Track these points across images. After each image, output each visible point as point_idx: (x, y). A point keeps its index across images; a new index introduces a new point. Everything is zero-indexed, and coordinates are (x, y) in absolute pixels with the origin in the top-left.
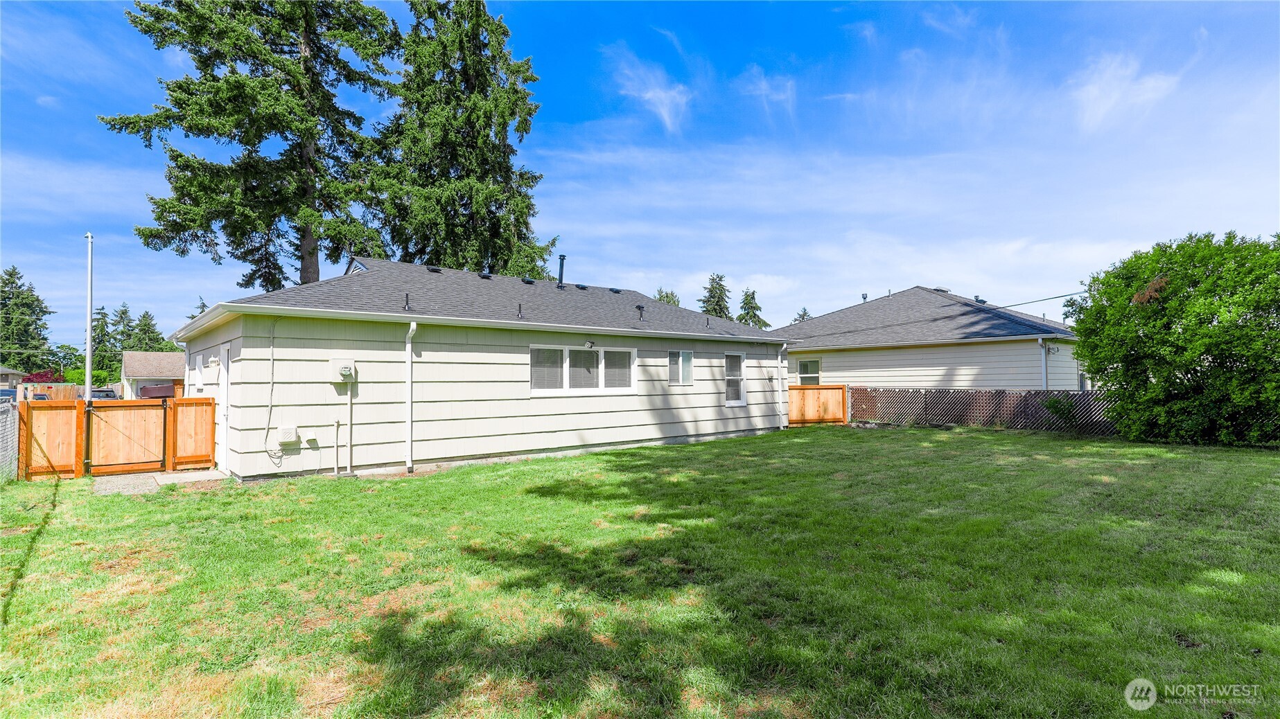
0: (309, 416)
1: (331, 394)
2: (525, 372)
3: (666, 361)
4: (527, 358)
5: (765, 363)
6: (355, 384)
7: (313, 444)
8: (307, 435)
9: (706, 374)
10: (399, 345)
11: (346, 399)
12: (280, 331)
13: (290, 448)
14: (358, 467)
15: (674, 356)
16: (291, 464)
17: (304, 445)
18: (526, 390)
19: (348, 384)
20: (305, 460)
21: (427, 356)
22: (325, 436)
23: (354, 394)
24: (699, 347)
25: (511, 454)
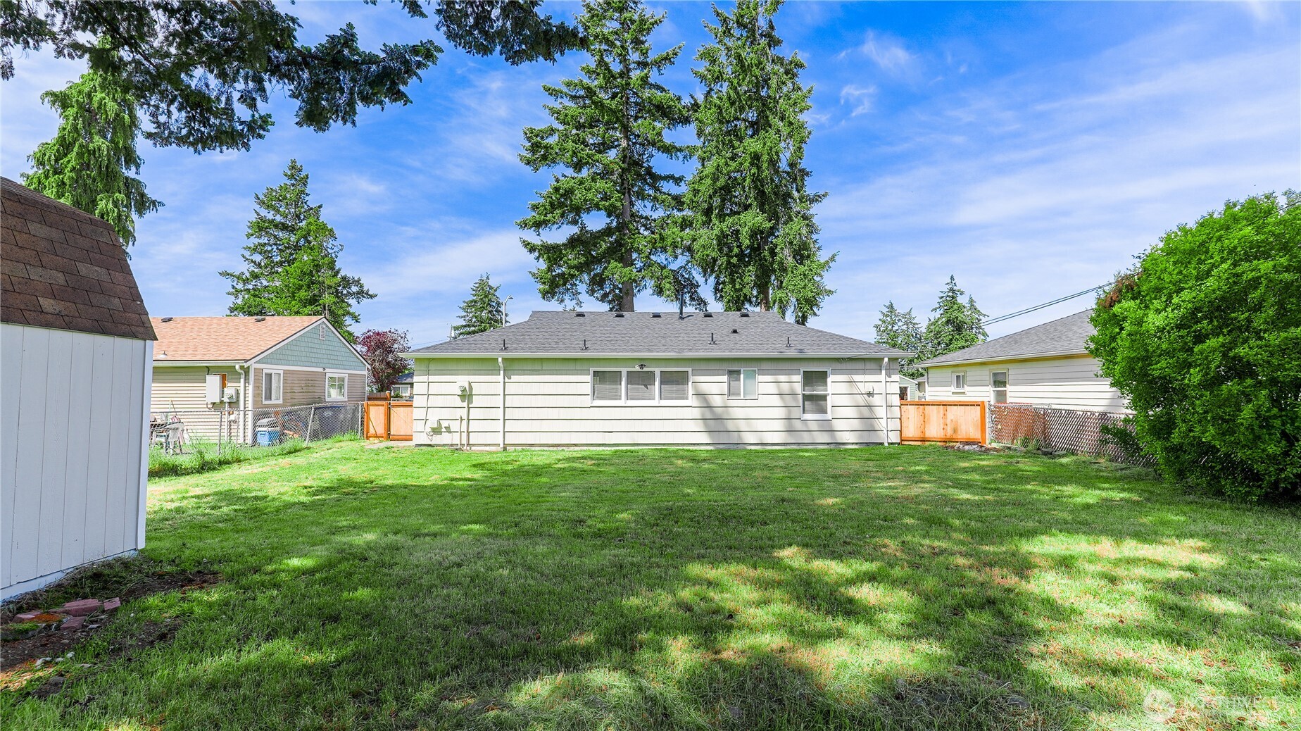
0: (445, 414)
1: (458, 402)
2: (587, 389)
3: (725, 378)
4: (588, 378)
5: (856, 378)
6: (471, 395)
7: (448, 430)
8: (444, 424)
9: (772, 388)
10: (495, 371)
11: (465, 404)
12: (432, 366)
13: (436, 431)
14: (474, 445)
15: (733, 374)
16: (437, 440)
17: (444, 430)
18: (587, 401)
19: (467, 395)
20: (445, 439)
21: (514, 378)
22: (455, 426)
23: (470, 401)
24: (765, 366)
25: (575, 445)
